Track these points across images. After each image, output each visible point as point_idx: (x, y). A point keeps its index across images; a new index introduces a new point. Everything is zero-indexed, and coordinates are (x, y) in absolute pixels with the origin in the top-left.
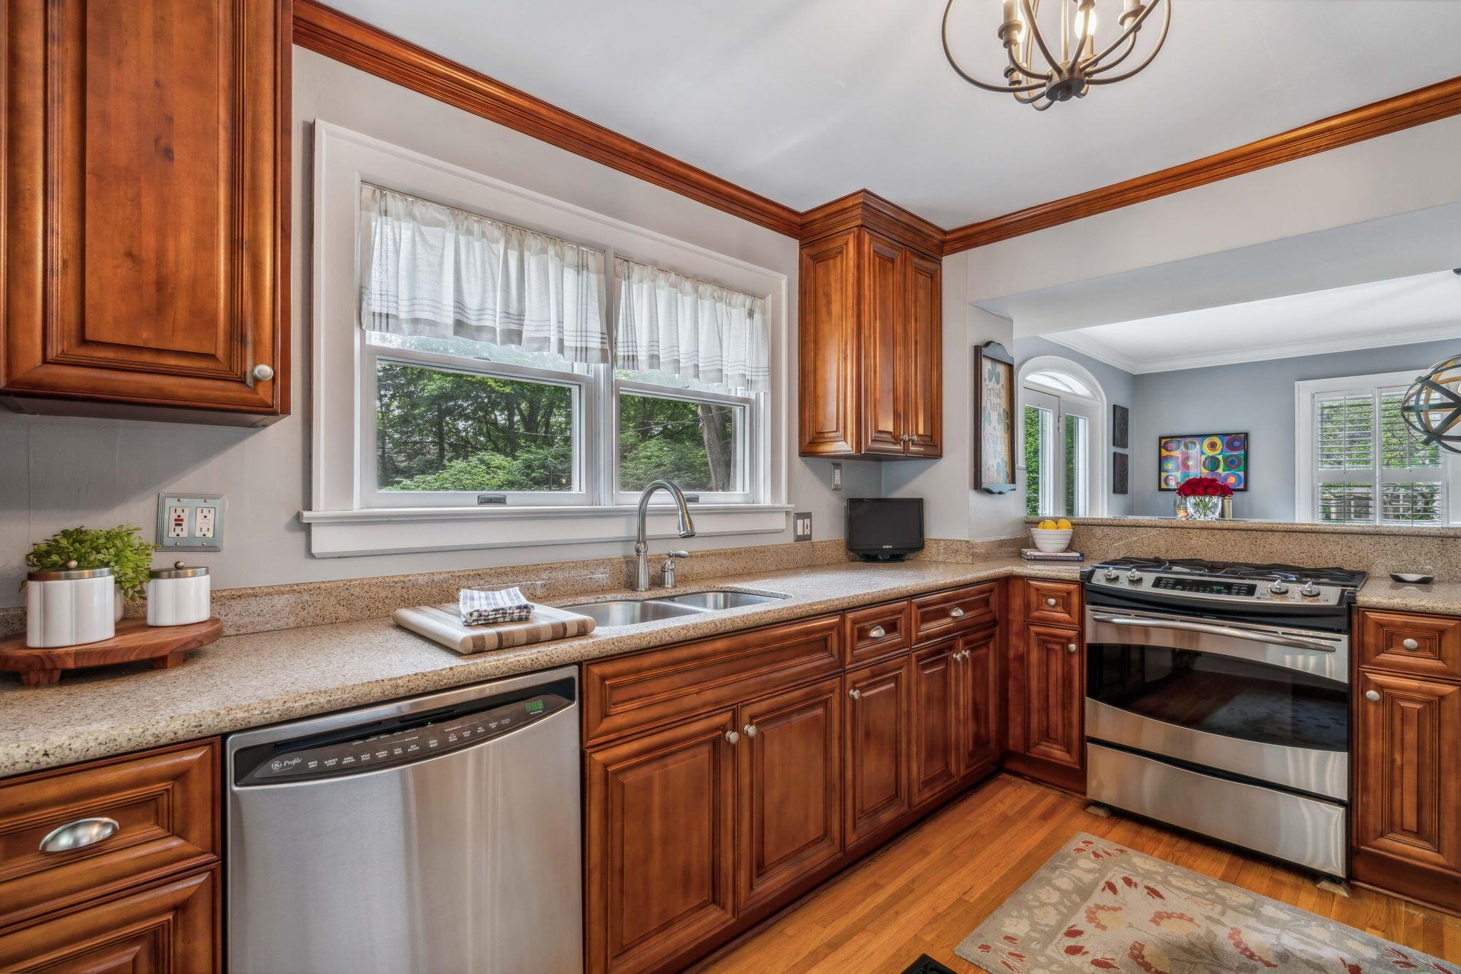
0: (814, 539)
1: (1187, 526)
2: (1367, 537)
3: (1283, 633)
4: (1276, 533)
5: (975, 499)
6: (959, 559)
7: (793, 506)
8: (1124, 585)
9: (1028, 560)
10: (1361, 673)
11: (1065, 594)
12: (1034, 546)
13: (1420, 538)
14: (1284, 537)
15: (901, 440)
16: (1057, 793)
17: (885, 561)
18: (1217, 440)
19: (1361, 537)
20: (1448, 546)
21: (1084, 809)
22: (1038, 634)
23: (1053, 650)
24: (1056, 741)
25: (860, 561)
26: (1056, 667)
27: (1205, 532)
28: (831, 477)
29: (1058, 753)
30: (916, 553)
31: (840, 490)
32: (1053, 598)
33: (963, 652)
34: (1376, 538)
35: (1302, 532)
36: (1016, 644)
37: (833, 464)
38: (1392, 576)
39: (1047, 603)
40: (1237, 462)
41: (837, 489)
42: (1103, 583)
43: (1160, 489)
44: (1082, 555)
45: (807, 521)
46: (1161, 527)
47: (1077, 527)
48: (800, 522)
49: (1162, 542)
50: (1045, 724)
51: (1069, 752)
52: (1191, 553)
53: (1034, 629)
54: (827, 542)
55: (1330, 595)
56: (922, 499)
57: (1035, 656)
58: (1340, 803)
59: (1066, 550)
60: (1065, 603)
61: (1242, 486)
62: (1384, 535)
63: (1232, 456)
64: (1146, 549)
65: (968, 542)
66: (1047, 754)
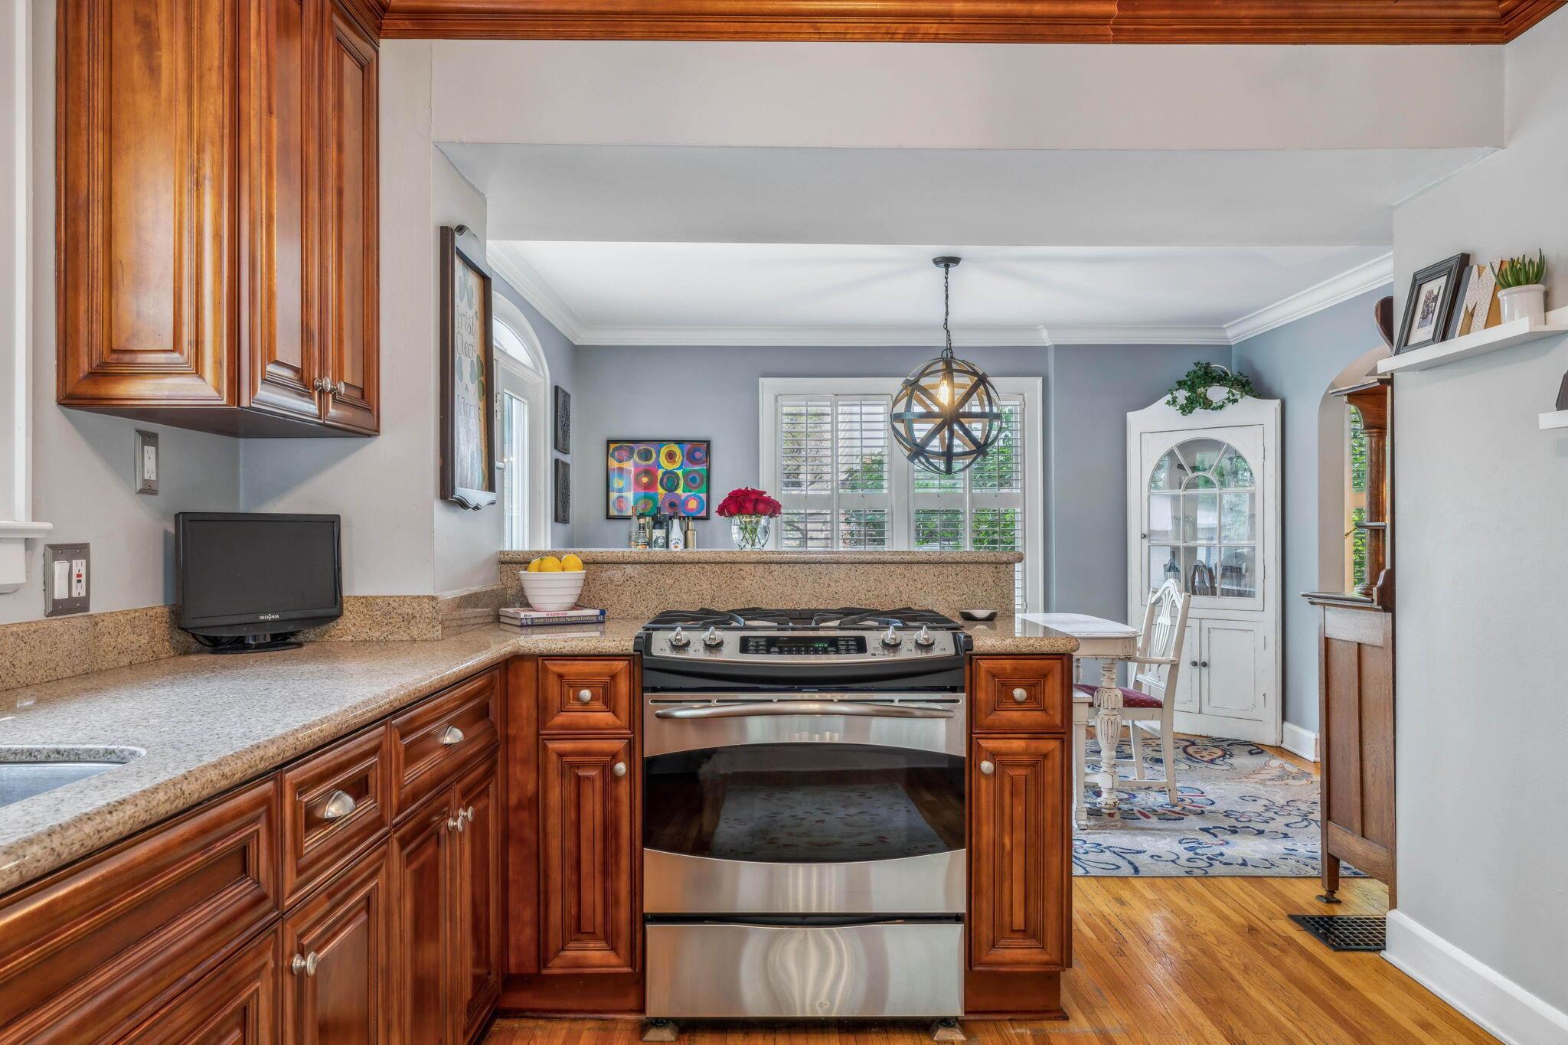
0: (94, 609)
1: (739, 559)
2: (931, 566)
3: (900, 701)
4: (842, 566)
5: (443, 516)
6: (415, 632)
7: (48, 525)
8: (696, 653)
9: (522, 626)
10: (974, 740)
11: (608, 679)
12: (527, 605)
13: (978, 566)
14: (850, 570)
15: (314, 388)
16: (590, 1024)
17: (261, 647)
18: (676, 448)
19: (926, 567)
20: (1001, 574)
21: (641, 1039)
22: (561, 755)
23: (587, 778)
24: (592, 935)
25: (199, 652)
26: (593, 805)
27: (761, 567)
28: (138, 463)
29: (597, 956)
30: (324, 628)
31: (154, 492)
32: (588, 688)
33: (462, 813)
34: (940, 567)
35: (869, 563)
36: (524, 779)
37: (139, 432)
38: (962, 613)
39: (578, 699)
40: (698, 479)
41: (148, 490)
42: (668, 653)
43: (609, 517)
44: (603, 613)
45: (79, 565)
46: (706, 563)
47: (592, 567)
48: (60, 568)
49: (705, 585)
50: (574, 911)
51: (614, 949)
52: (743, 599)
53: (554, 746)
54: (126, 613)
55: (943, 645)
56: (338, 517)
57: (555, 796)
58: (956, 918)
59: (577, 606)
60: (607, 698)
61: (703, 513)
62: (948, 563)
63: (694, 471)
64: (685, 597)
65: (433, 598)
66: (577, 963)
